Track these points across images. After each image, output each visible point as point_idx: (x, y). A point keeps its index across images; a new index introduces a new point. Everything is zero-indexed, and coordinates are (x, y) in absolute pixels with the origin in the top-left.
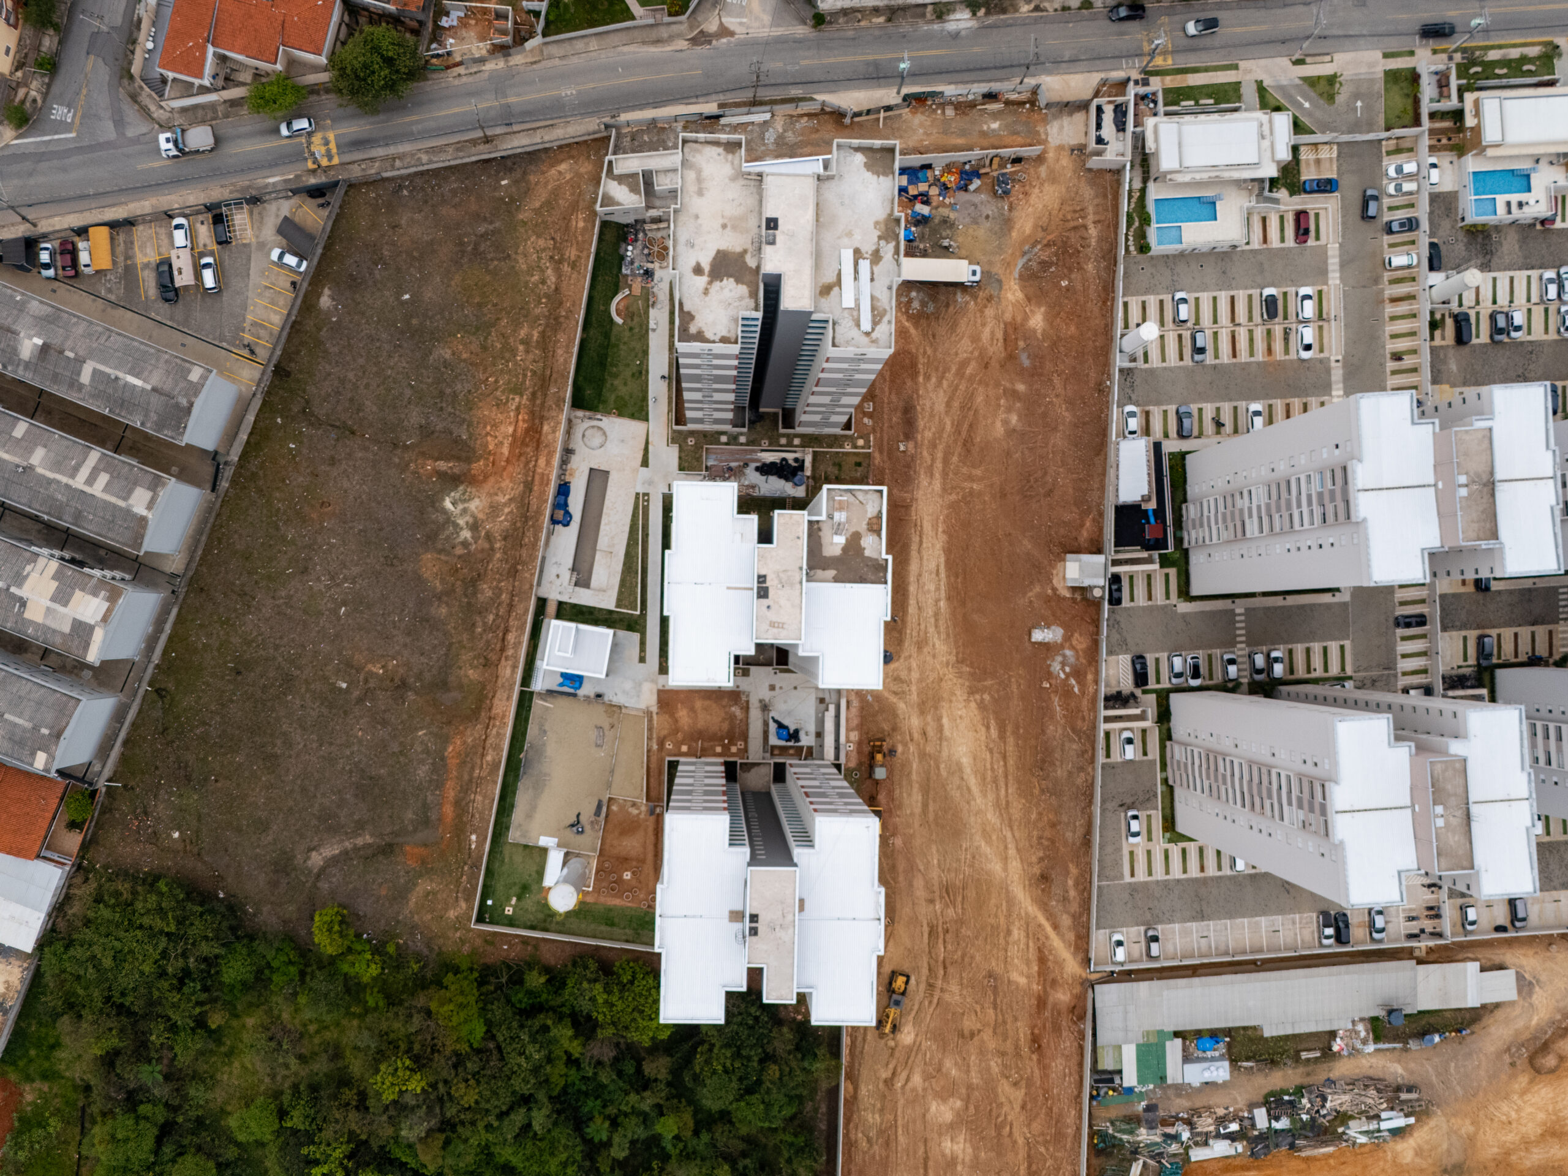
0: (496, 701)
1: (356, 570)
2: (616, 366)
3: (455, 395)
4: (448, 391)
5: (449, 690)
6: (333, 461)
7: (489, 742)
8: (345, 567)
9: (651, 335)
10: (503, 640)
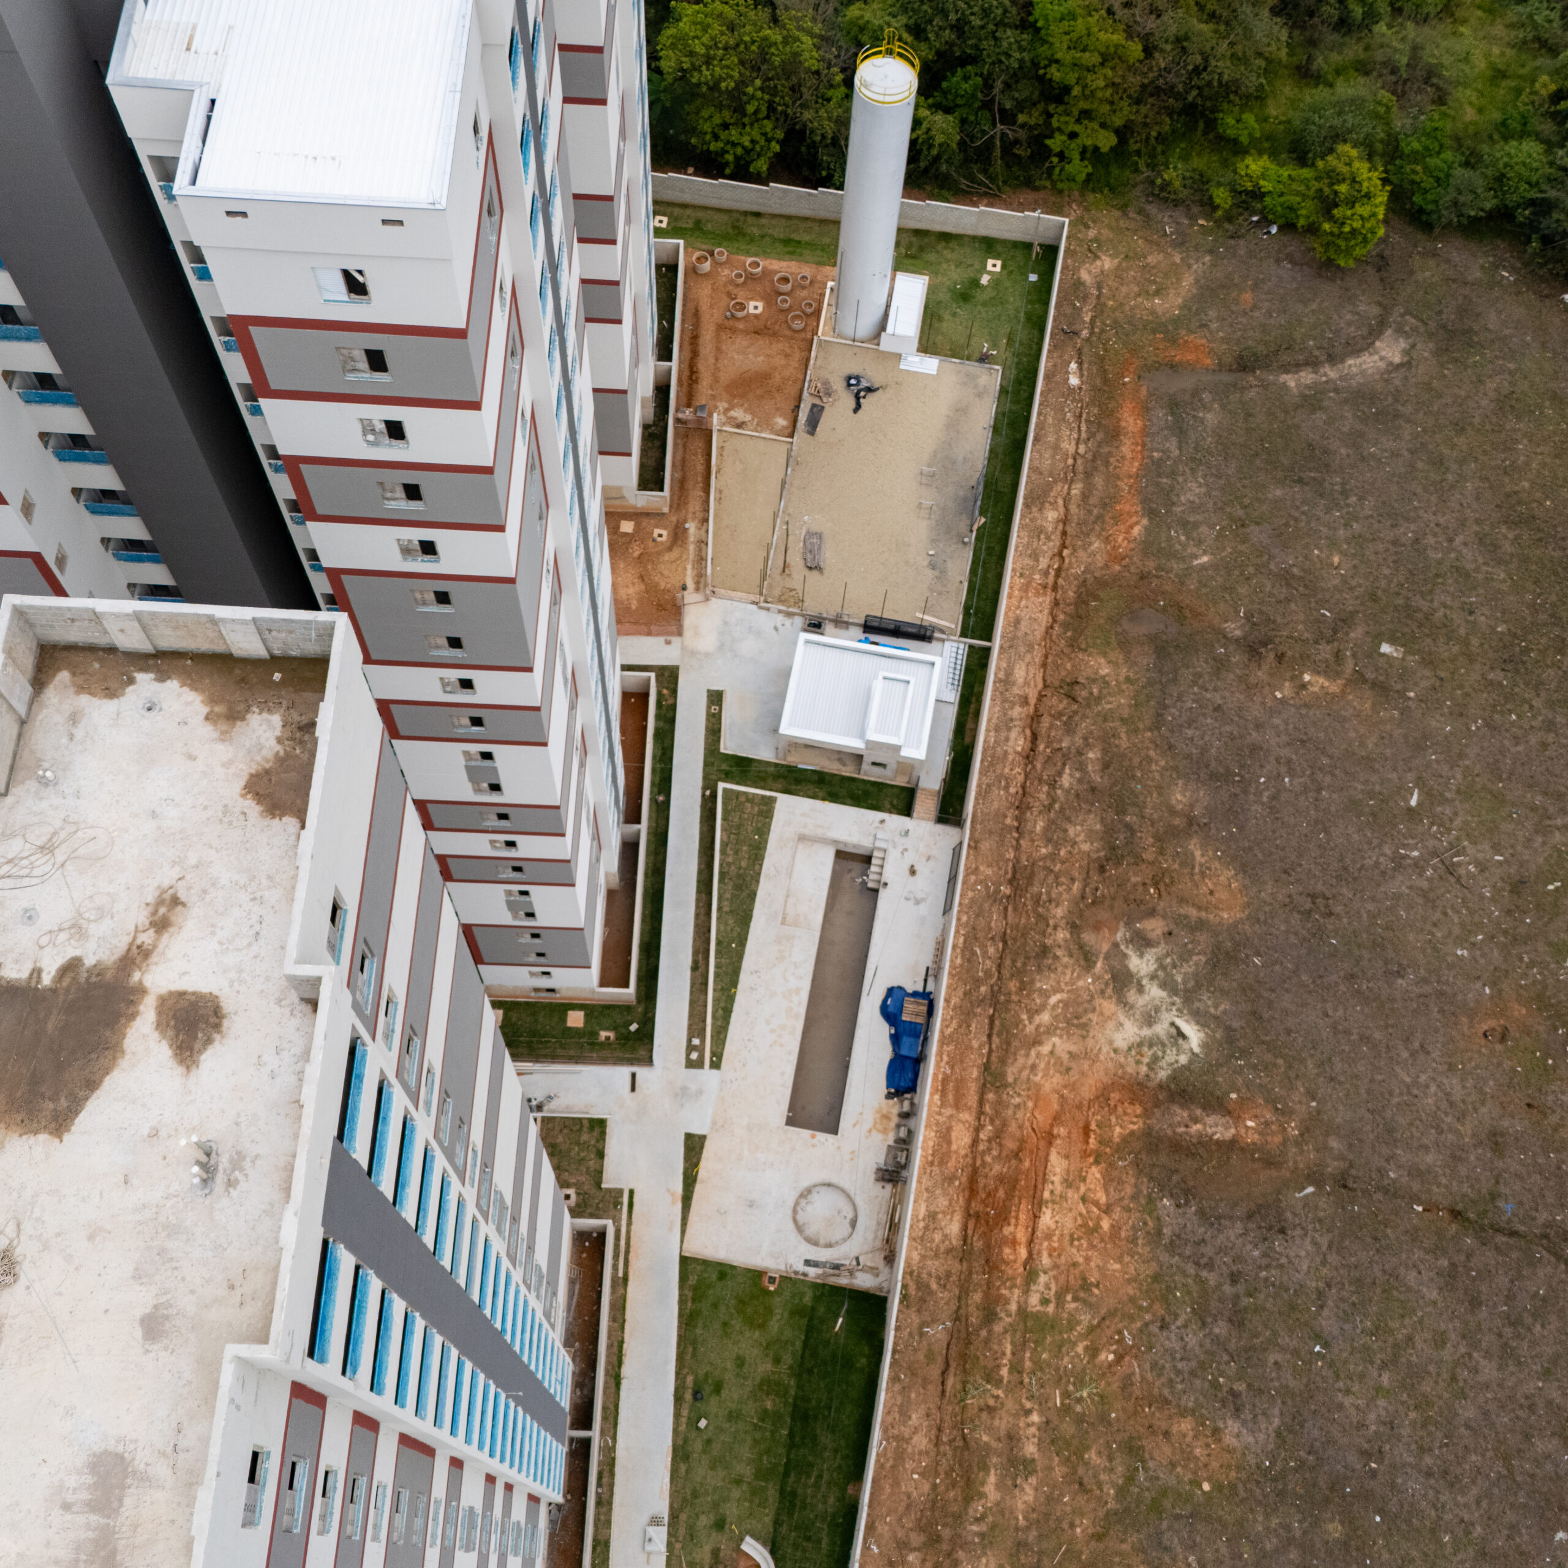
0: (1044, 619)
1: (1398, 885)
2: (764, 1415)
3: (1202, 1316)
4: (1221, 1328)
5: (1152, 639)
6: (1496, 1141)
7: (1056, 541)
8: (1424, 894)
9: (662, 1507)
10: (1035, 737)
